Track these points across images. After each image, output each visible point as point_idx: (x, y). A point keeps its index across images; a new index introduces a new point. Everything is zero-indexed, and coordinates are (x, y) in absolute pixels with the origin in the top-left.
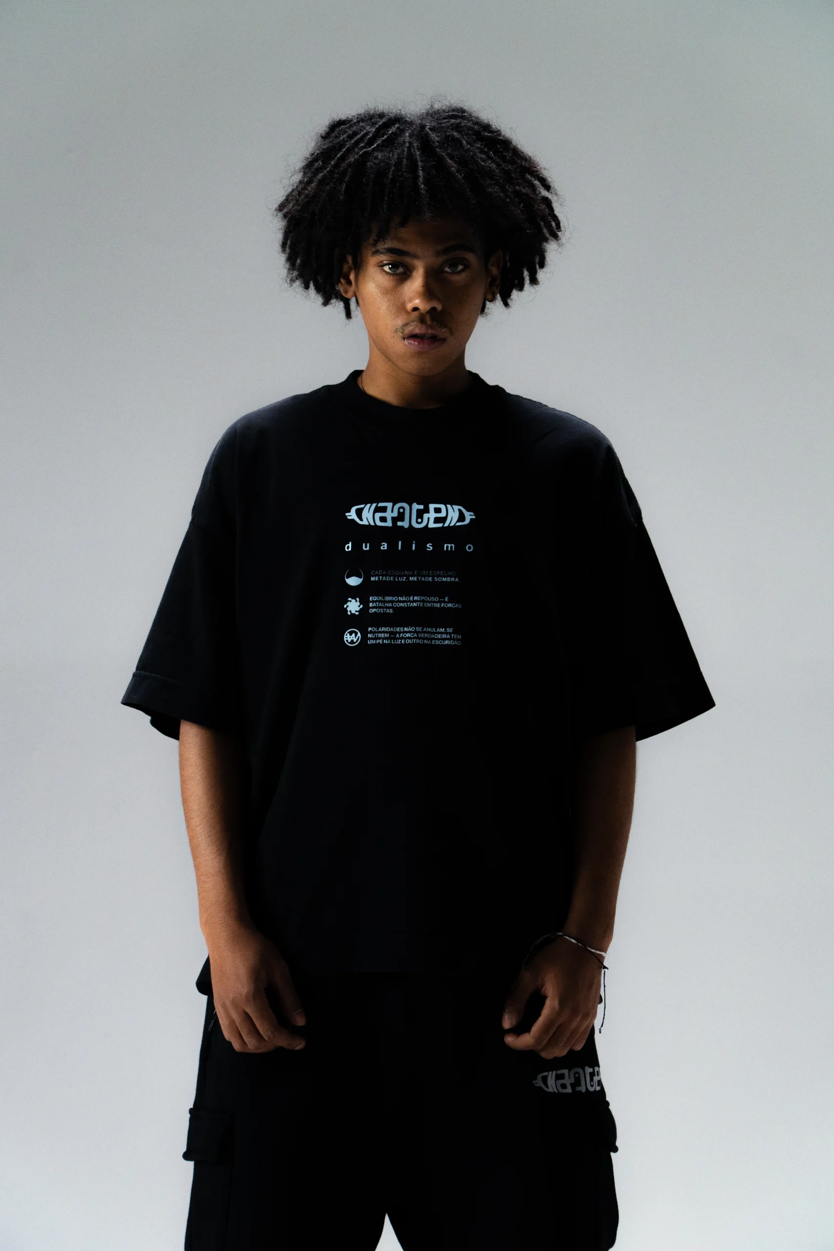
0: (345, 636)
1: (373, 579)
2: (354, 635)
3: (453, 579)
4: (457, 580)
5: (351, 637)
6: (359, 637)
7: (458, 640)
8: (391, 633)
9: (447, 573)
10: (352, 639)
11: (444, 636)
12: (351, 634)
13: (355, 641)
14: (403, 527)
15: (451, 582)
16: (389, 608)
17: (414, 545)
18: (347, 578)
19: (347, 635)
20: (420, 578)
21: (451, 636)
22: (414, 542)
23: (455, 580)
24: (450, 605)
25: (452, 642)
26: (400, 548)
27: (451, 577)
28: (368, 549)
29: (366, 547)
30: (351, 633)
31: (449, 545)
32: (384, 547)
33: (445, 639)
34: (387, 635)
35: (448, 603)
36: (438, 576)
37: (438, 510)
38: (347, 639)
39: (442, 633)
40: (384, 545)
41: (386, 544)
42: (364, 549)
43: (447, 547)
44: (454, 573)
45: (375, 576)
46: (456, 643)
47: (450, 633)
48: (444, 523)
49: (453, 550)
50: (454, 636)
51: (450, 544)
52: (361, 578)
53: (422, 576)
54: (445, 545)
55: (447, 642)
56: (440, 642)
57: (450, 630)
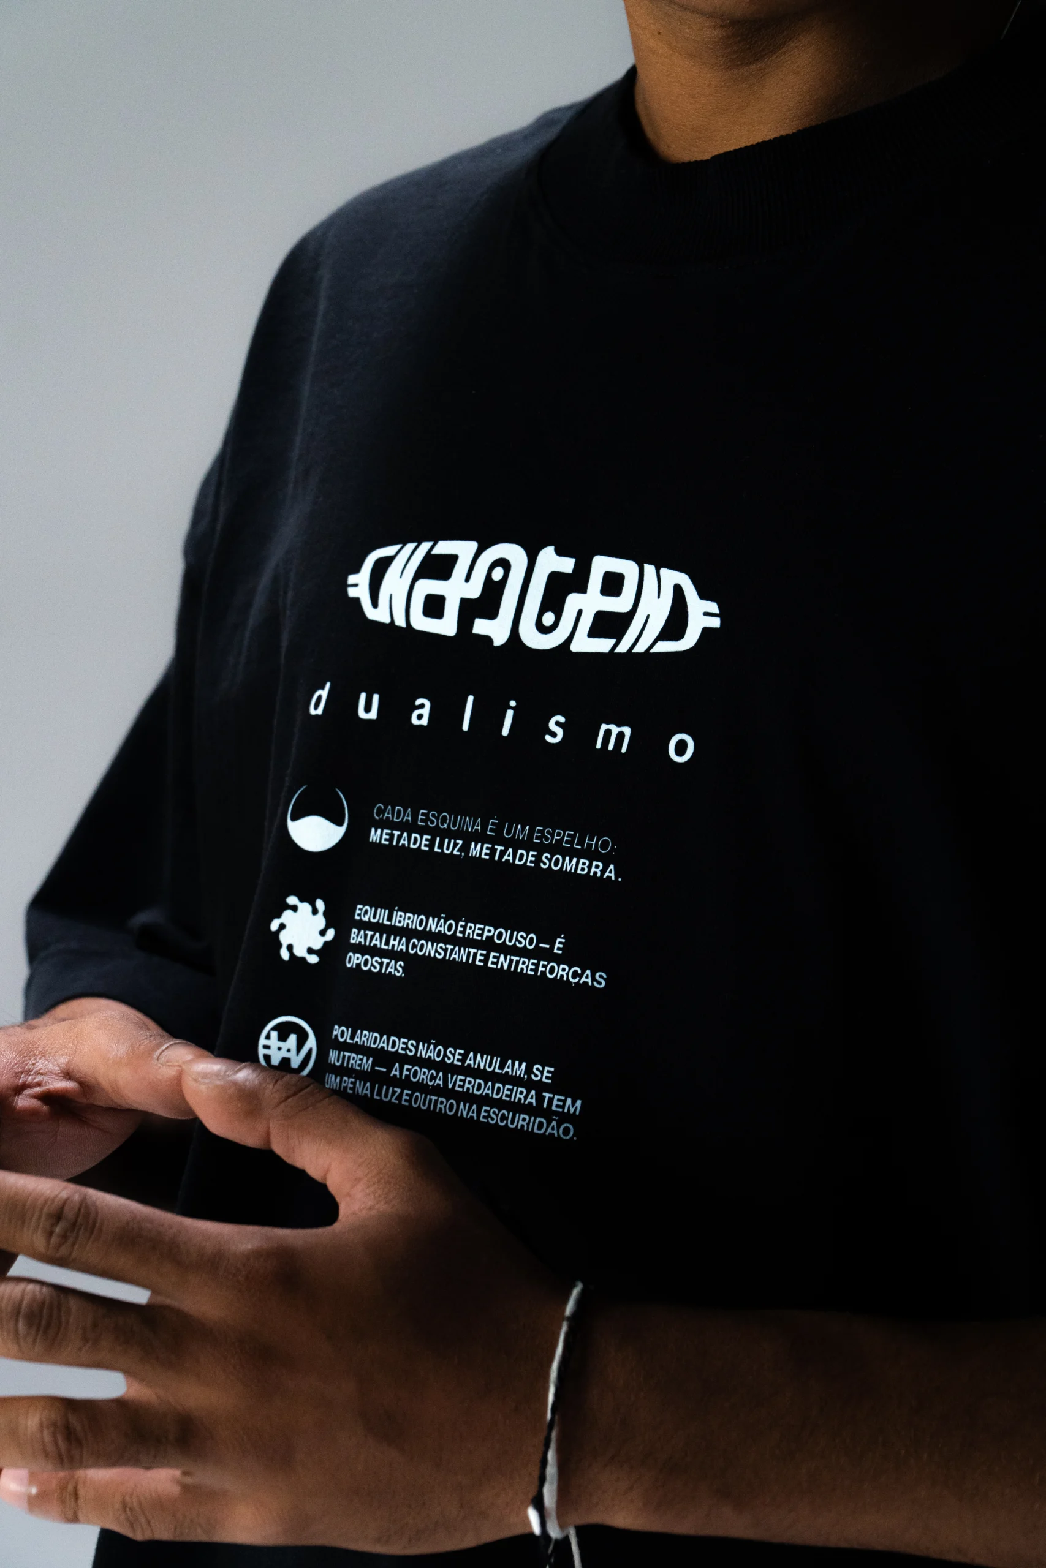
0: (262, 1041)
1: (375, 835)
2: (293, 1038)
3: (597, 868)
4: (611, 873)
5: (284, 1045)
6: (310, 1051)
7: (564, 1117)
8: (381, 1057)
9: (581, 842)
10: (284, 1054)
11: (519, 1094)
12: (283, 1038)
13: (295, 1062)
14: (488, 640)
15: (589, 880)
16: (393, 955)
17: (510, 715)
18: (294, 819)
19: (268, 1037)
20: (499, 848)
21: (540, 1099)
22: (513, 703)
23: (603, 871)
24: (562, 971)
25: (541, 1125)
26: (465, 727)
27: (592, 856)
28: (373, 715)
29: (368, 709)
30: (284, 1032)
31: (615, 730)
32: (420, 717)
33: (517, 1107)
34: (367, 1063)
35: (559, 960)
36: (556, 848)
37: (613, 584)
38: (266, 1052)
39: (516, 1081)
40: (422, 706)
41: (427, 703)
42: (362, 714)
43: (608, 733)
44: (605, 845)
45: (383, 824)
46: (553, 1129)
47: (540, 1087)
48: (619, 637)
49: (624, 749)
50: (551, 1100)
51: (618, 725)
52: (339, 823)
53: (507, 844)
54: (604, 727)
55: (522, 1121)
56: (504, 1118)
57: (543, 1073)
